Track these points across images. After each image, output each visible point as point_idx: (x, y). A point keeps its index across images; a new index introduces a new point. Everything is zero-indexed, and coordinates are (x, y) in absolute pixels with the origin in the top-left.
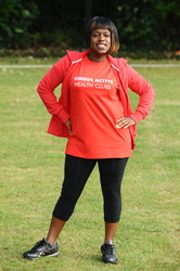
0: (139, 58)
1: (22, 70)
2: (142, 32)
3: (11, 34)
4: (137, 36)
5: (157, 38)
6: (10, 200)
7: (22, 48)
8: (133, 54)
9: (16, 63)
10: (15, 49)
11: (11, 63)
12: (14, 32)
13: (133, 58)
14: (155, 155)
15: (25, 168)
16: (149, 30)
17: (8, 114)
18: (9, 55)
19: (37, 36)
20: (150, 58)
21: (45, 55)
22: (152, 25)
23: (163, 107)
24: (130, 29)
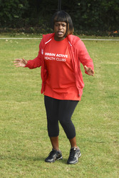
0: (90, 35)
1: (17, 40)
2: (93, 19)
3: (11, 19)
4: (89, 21)
5: (102, 23)
6: (10, 121)
7: (18, 27)
8: (86, 32)
9: (14, 36)
10: (13, 28)
11: (11, 36)
13: (87, 35)
14: (101, 95)
15: (20, 102)
16: (97, 18)
17: (9, 68)
18: (10, 31)
19: (27, 20)
20: (98, 35)
21: (32, 32)
22: (99, 14)
23: (105, 65)
24: (85, 16)
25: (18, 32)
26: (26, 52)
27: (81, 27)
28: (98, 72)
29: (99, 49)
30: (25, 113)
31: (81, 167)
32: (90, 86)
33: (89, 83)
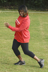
0: (38, 10)
1: (5, 12)
2: (39, 3)
3: (3, 2)
4: (38, 4)
5: (44, 5)
6: (2, 48)
7: (6, 6)
8: (36, 9)
9: (4, 10)
10: (4, 6)
11: (3, 10)
12: (3, 1)
13: (37, 10)
14: (43, 37)
15: (6, 40)
16: (41, 2)
17: (1, 24)
18: (2, 8)
19: (10, 3)
20: (41, 10)
21: (12, 9)
22: (42, 1)
23: (45, 24)
24: (36, 2)
25: (6, 9)
26: (9, 17)
27: (34, 7)
28: (41, 27)
29: (42, 17)
30: (9, 45)
31: (34, 70)
32: (38, 33)
33: (37, 32)
